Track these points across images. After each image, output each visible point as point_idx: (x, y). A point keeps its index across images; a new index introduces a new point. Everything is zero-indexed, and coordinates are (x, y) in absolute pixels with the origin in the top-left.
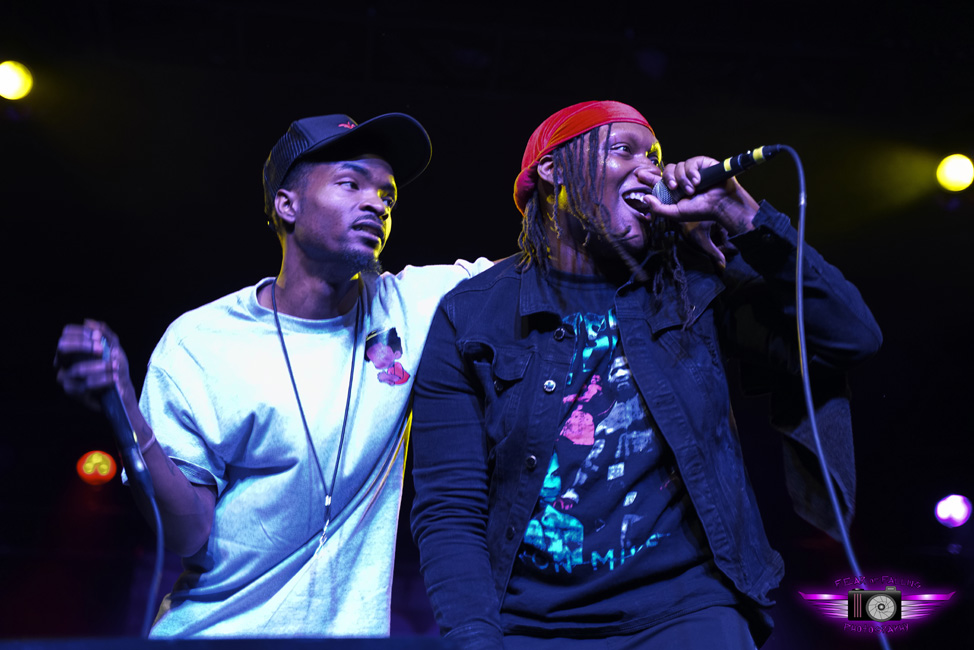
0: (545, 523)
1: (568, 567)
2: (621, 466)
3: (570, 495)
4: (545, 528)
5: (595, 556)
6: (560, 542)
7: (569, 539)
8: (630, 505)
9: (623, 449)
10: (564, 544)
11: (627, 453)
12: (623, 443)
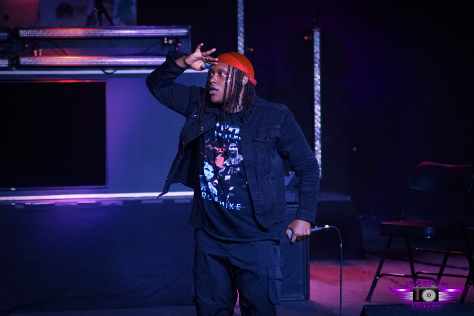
0: (209, 187)
2: (230, 176)
3: (216, 181)
8: (231, 190)
9: (231, 171)
11: (232, 173)
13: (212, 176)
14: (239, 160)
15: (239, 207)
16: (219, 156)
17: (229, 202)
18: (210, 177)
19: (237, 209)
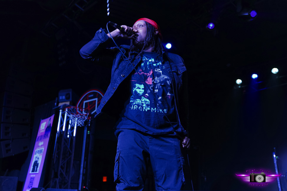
0: (142, 100)
1: (146, 110)
2: (157, 90)
3: (147, 95)
4: (142, 101)
5: (152, 109)
6: (145, 104)
7: (147, 104)
8: (160, 99)
9: (158, 87)
10: (146, 105)
11: (159, 88)
12: (158, 86)
13: (143, 92)
14: (163, 78)
15: (166, 111)
16: (149, 78)
17: (159, 108)
18: (142, 93)
19: (165, 112)
